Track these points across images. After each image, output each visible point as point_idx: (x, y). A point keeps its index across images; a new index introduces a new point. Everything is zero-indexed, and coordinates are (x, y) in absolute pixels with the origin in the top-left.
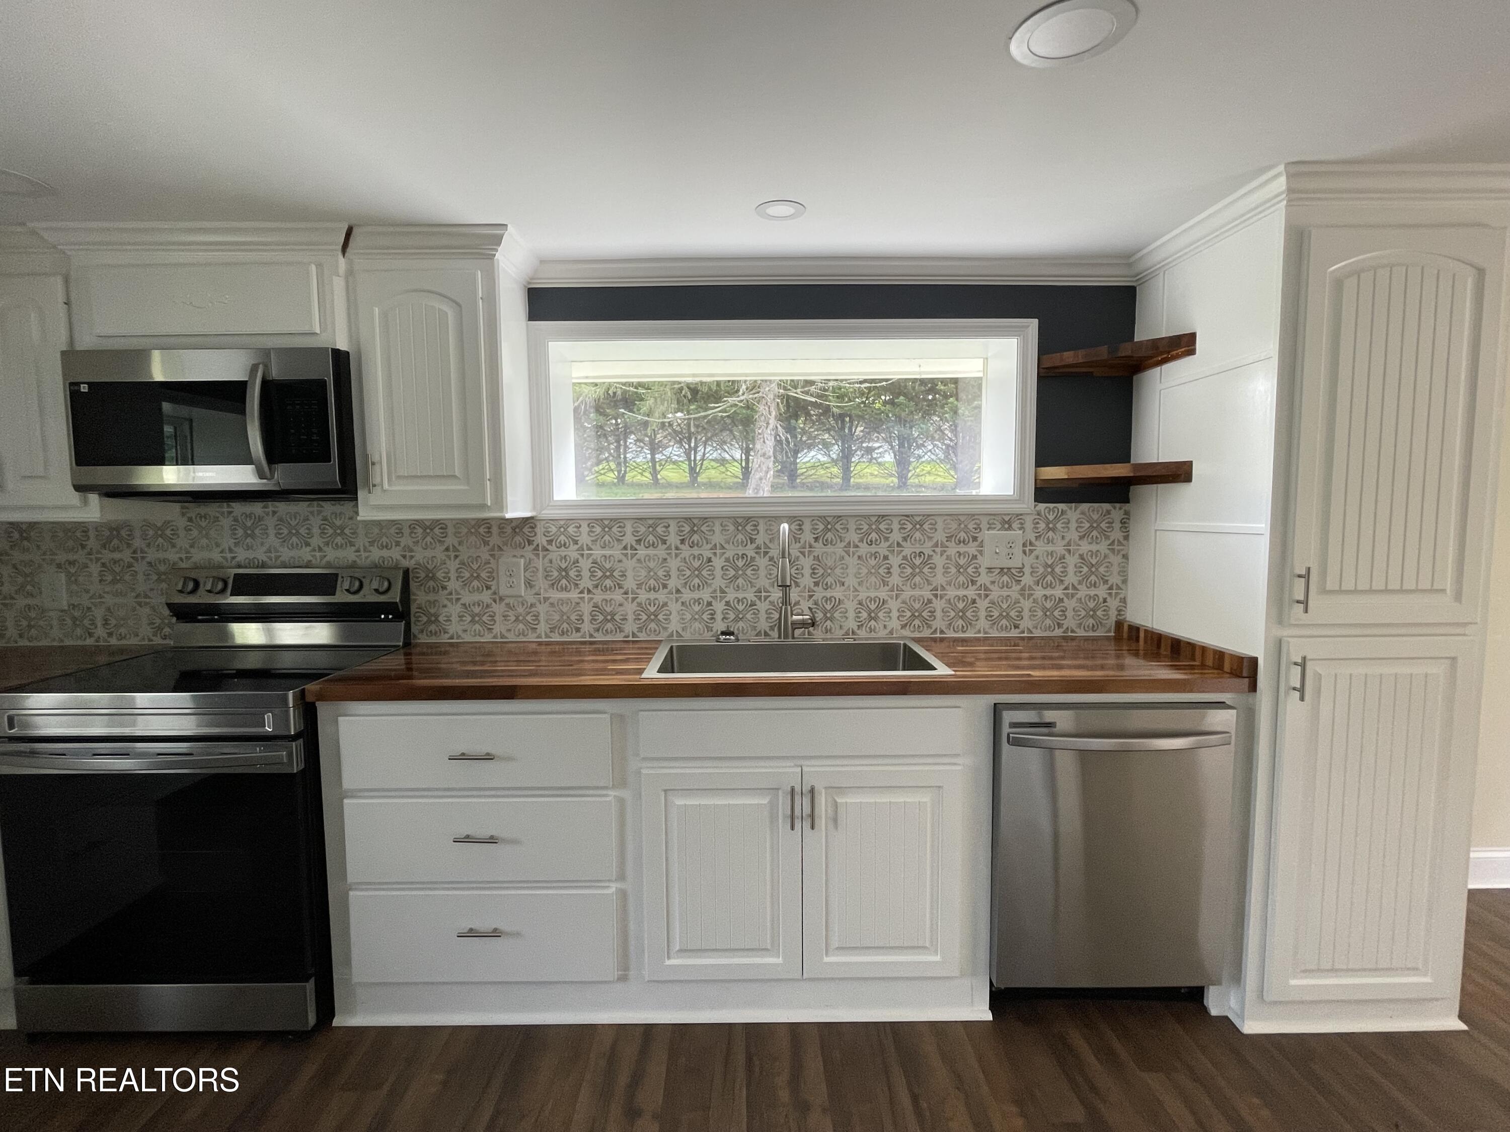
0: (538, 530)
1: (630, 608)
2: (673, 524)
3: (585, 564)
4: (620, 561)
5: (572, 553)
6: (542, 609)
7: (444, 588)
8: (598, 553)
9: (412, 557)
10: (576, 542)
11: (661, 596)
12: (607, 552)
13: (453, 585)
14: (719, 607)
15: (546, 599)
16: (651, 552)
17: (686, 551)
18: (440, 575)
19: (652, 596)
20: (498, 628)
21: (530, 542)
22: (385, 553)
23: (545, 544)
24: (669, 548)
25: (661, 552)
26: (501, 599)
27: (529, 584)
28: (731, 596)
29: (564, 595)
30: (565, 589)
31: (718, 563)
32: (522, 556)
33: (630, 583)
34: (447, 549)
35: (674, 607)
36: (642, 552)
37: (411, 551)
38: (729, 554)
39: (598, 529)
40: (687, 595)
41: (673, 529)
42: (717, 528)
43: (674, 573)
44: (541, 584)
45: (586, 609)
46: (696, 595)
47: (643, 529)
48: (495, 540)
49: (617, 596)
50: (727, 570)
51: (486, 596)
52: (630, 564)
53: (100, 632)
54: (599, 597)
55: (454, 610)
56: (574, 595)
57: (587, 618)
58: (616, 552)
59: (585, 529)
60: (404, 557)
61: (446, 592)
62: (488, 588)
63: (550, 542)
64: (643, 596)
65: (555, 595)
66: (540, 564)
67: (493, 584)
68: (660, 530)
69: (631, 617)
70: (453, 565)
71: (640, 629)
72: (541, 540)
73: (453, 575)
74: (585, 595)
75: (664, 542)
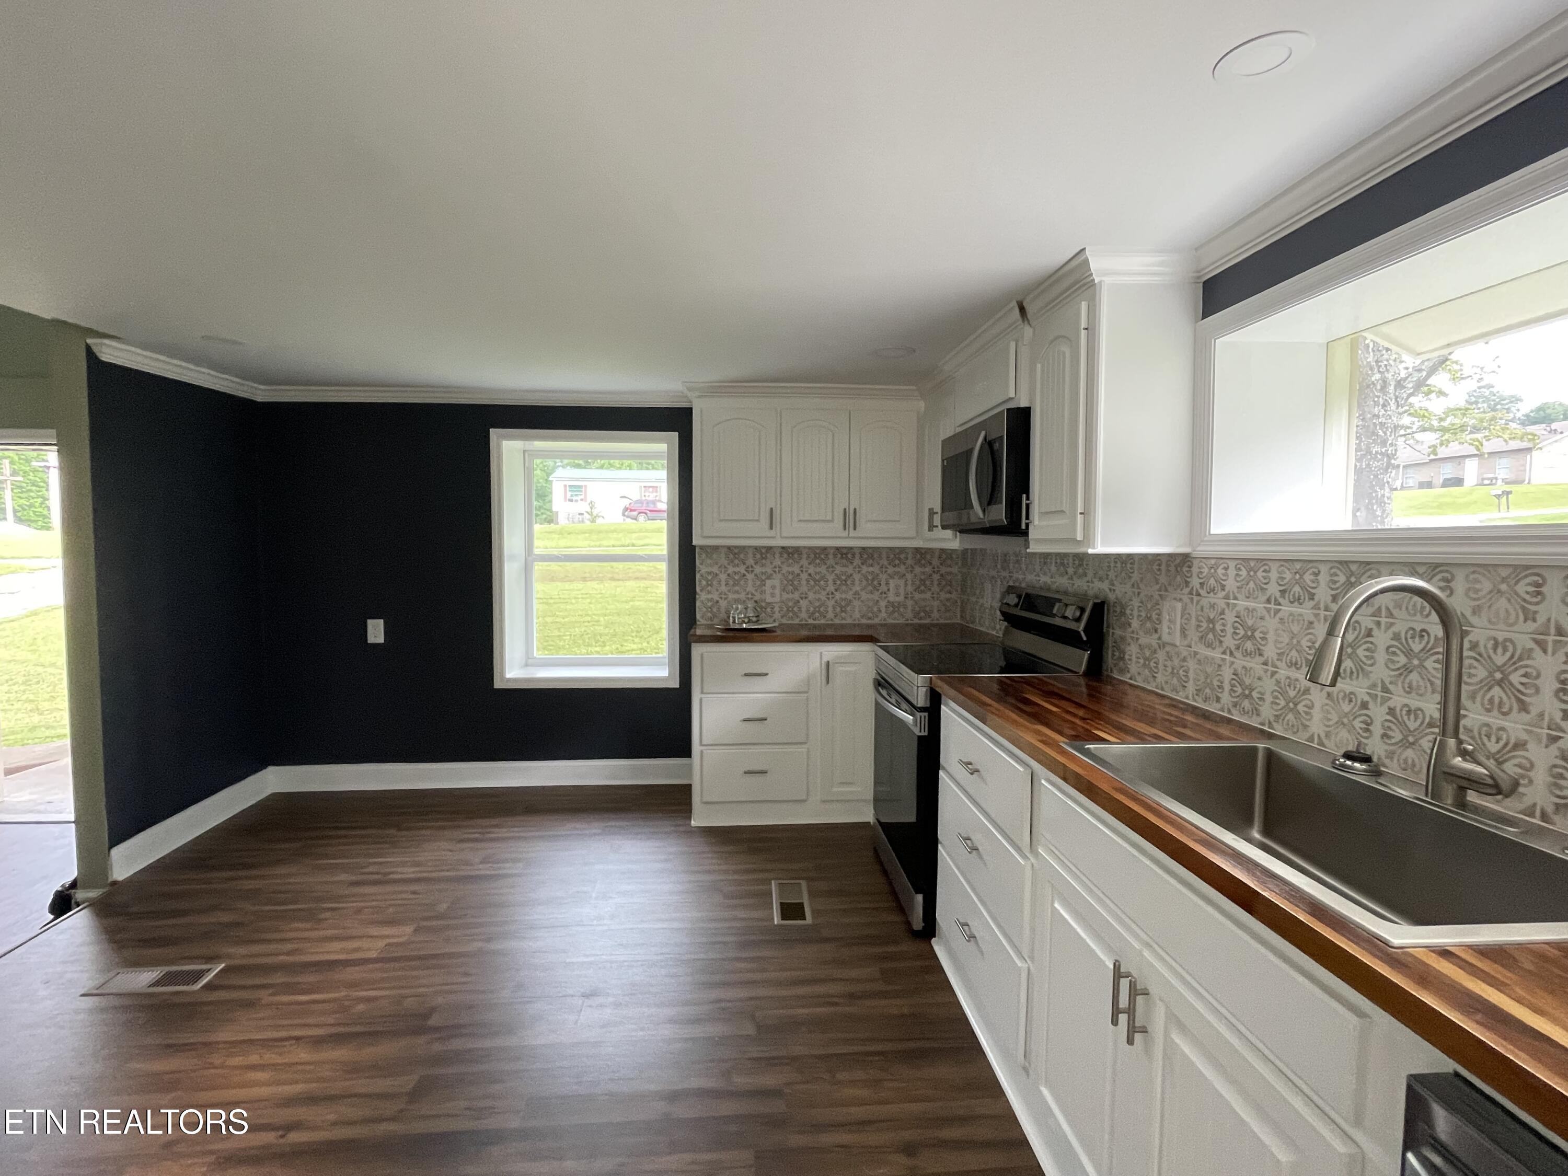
0: (1193, 570)
1: (1268, 686)
2: (1324, 569)
3: (1230, 617)
4: (1262, 618)
5: (1219, 601)
6: (1191, 664)
7: (1130, 625)
8: (1242, 604)
9: (1114, 591)
10: (1223, 588)
12: (1251, 604)
13: (1135, 623)
14: (1378, 713)
15: (1195, 654)
16: (1296, 609)
18: (1128, 611)
19: (1294, 674)
20: (1160, 678)
21: (1187, 584)
23: (1198, 587)
24: (1316, 607)
25: (1308, 611)
26: (1163, 646)
27: (1183, 633)
28: (1398, 700)
29: (1209, 653)
30: (1211, 645)
32: (1180, 600)
33: (1270, 652)
34: (1133, 586)
35: (1318, 697)
36: (1286, 609)
37: (1113, 584)
38: (1400, 627)
39: (1244, 573)
41: (1323, 578)
45: (1227, 675)
47: (1288, 576)
48: (1163, 578)
49: (1255, 664)
50: (1394, 653)
51: (1154, 640)
52: (1272, 624)
54: (1240, 663)
55: (1134, 650)
56: (1217, 654)
57: (1227, 686)
58: (1259, 606)
59: (1232, 571)
60: (1110, 590)
61: (1131, 630)
62: (1156, 631)
63: (1202, 585)
64: (1281, 672)
65: (1203, 651)
66: (1193, 610)
67: (1159, 628)
68: (1308, 577)
69: (1268, 698)
70: (1136, 603)
72: (1195, 582)
73: (1136, 613)
74: (1228, 657)
75: (1312, 597)
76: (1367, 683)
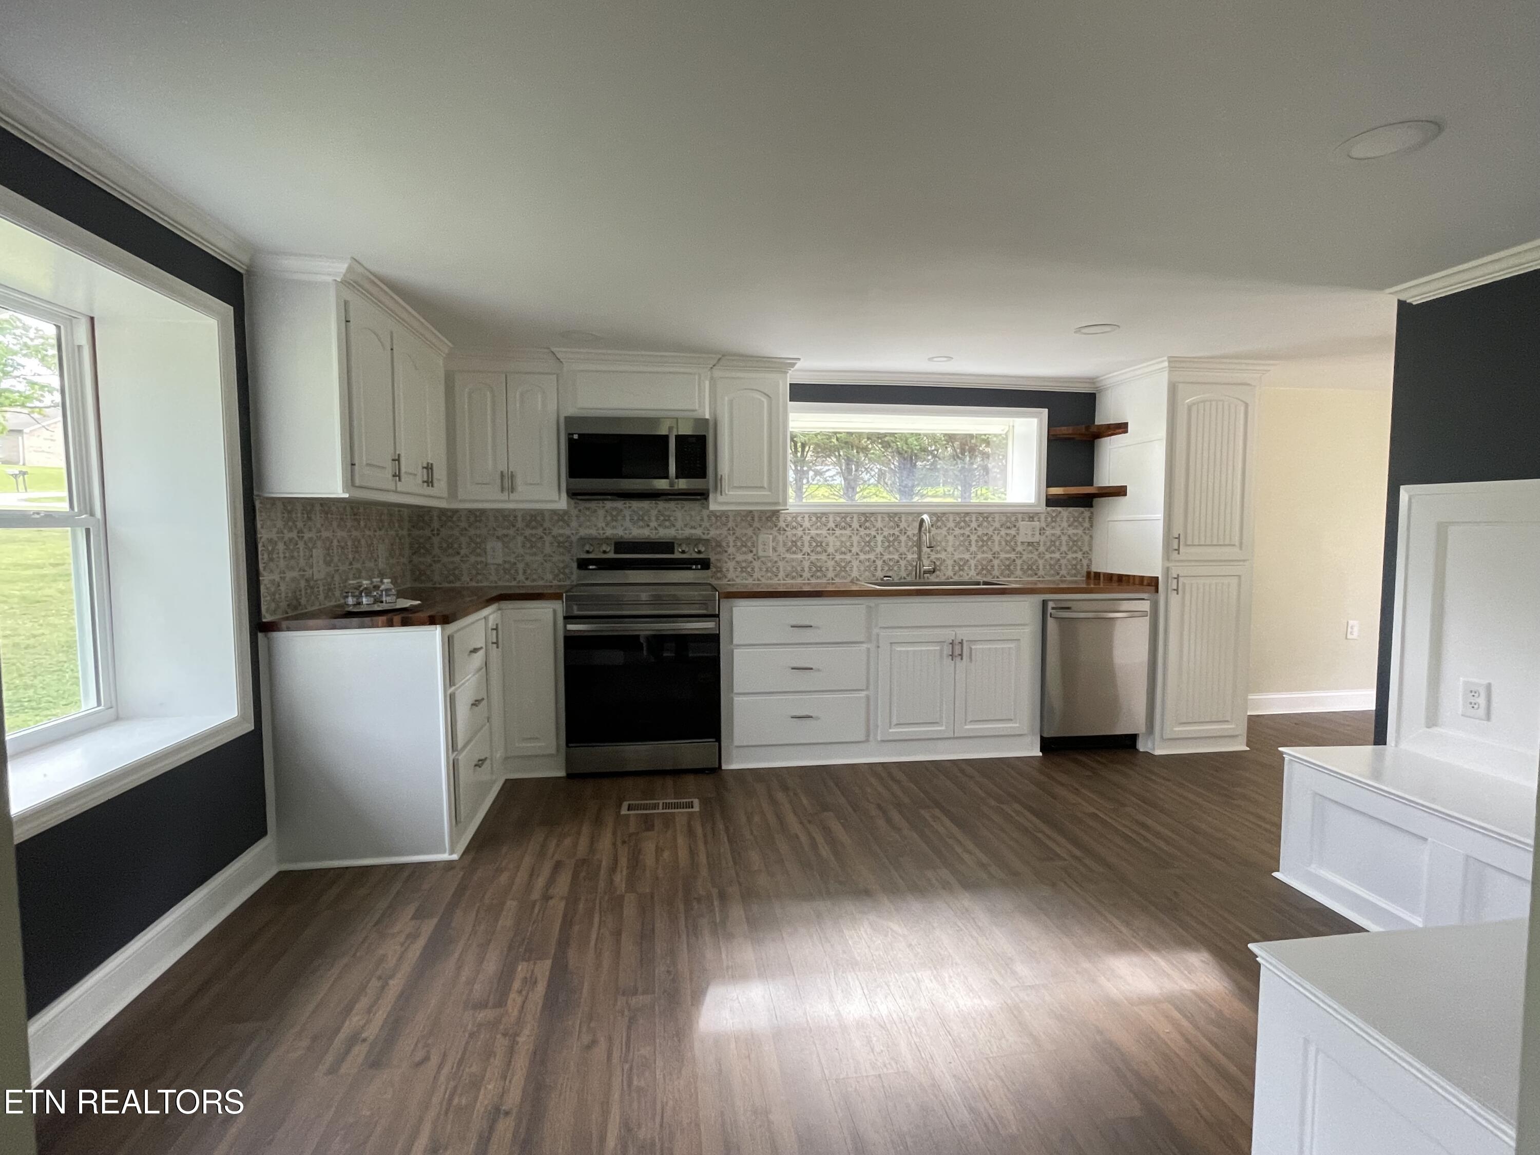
0: (780, 519)
1: (831, 564)
2: (855, 516)
3: (807, 538)
4: (826, 537)
5: (799, 532)
6: (781, 564)
7: (726, 552)
8: (813, 532)
9: (708, 534)
10: (801, 526)
11: (848, 557)
12: (819, 532)
13: (731, 550)
14: (879, 563)
15: (784, 558)
16: (843, 532)
17: (863, 532)
18: (724, 544)
19: (843, 557)
20: (755, 575)
21: (776, 526)
22: (693, 531)
23: (784, 526)
24: (853, 530)
25: (848, 532)
26: (758, 558)
27: (775, 549)
28: (886, 557)
29: (794, 556)
30: (794, 553)
31: (879, 538)
32: (771, 534)
33: (831, 550)
34: (729, 530)
35: (855, 563)
36: (838, 532)
37: (708, 530)
38: (886, 533)
39: (814, 519)
40: (862, 557)
41: (855, 519)
42: (879, 519)
43: (855, 544)
44: (781, 549)
45: (806, 564)
46: (867, 557)
47: (838, 519)
48: (756, 524)
49: (824, 557)
50: (884, 542)
51: (750, 557)
52: (831, 539)
53: (521, 577)
54: (813, 557)
55: (731, 565)
56: (800, 556)
57: (806, 569)
58: (824, 532)
59: (807, 518)
60: (704, 534)
61: (726, 554)
62: (751, 552)
63: (787, 526)
64: (838, 557)
65: (788, 556)
66: (781, 538)
67: (754, 550)
68: (848, 519)
69: (831, 569)
70: (731, 539)
71: (836, 576)
72: (782, 524)
73: (731, 544)
74: (806, 556)
75: (850, 526)
76: (874, 553)
